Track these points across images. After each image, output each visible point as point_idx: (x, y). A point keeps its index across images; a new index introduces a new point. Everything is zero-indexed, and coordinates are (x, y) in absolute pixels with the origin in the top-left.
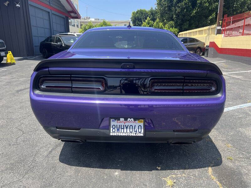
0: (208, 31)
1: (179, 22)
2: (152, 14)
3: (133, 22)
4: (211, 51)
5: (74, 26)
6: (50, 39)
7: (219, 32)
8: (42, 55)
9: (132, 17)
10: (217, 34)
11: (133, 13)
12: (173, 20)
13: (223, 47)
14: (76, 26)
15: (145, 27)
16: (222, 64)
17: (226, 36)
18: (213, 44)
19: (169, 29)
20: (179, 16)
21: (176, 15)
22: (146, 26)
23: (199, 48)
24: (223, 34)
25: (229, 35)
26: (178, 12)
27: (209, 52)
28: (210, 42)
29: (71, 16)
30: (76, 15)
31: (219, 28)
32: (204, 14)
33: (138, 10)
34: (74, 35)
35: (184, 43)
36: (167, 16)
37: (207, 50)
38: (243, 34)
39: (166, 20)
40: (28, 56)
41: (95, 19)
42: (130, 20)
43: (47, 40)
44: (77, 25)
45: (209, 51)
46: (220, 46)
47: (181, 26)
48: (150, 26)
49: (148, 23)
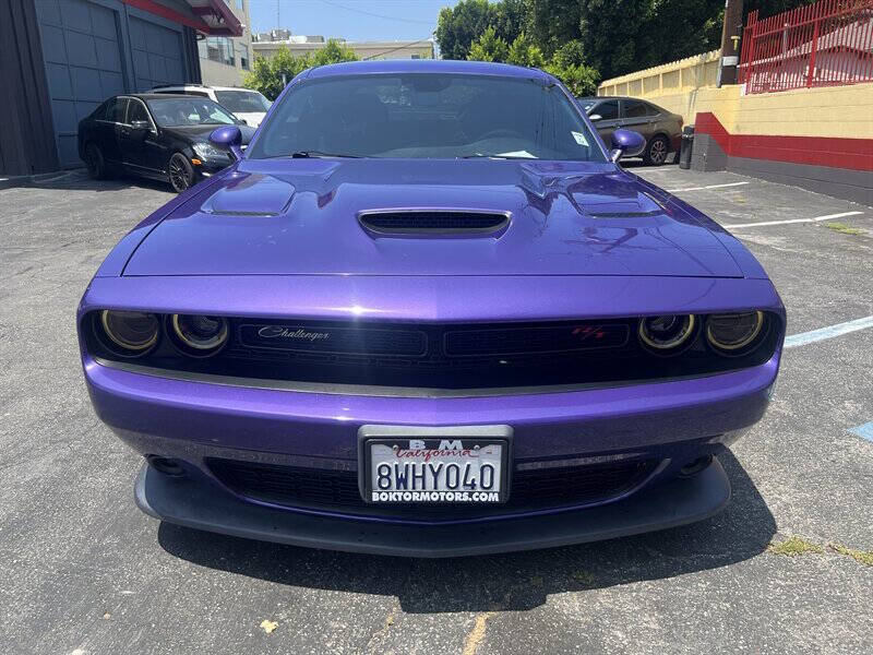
0: (693, 72)
1: (599, 41)
2: (512, 16)
3: (442, 47)
4: (701, 145)
5: (232, 62)
6: (108, 108)
7: (730, 76)
8: (85, 170)
9: (440, 29)
10: (723, 82)
11: (443, 14)
12: (578, 36)
13: (742, 133)
14: (238, 62)
15: (477, 60)
16: (732, 192)
17: (754, 92)
18: (708, 122)
19: (565, 69)
20: (598, 21)
21: (588, 18)
22: (482, 60)
23: (661, 135)
24: (745, 85)
25: (766, 87)
26: (596, 8)
27: (694, 151)
28: (699, 114)
29: (206, 24)
30: (222, 21)
31: (730, 61)
32: (690, 13)
33: (462, 4)
34: (206, 95)
35: (604, 117)
36: (558, 22)
37: (689, 142)
38: (810, 82)
39: (558, 36)
40: (34, 170)
41: (310, 38)
42: (433, 39)
43: (101, 111)
44: (243, 60)
45: (694, 146)
46: (731, 130)
47: (608, 58)
48: (495, 60)
49: (490, 50)
